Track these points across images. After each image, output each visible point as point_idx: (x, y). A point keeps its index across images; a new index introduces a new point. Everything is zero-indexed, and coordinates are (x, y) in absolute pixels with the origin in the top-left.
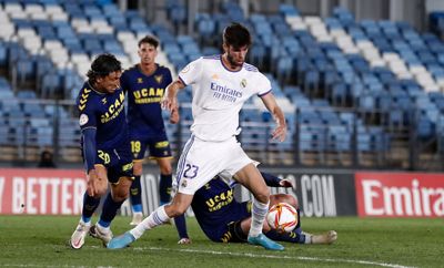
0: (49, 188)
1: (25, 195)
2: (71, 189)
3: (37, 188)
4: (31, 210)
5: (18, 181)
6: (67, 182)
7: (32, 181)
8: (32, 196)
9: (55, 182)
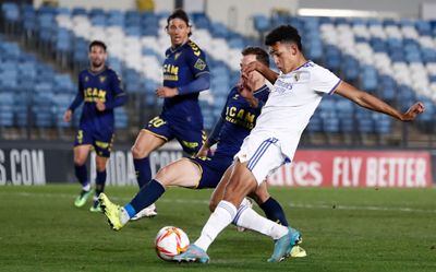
0: (397, 166)
1: (378, 172)
2: (414, 167)
3: (387, 167)
4: (382, 183)
5: (371, 162)
6: (410, 161)
7: (383, 161)
8: (382, 172)
9: (401, 161)
